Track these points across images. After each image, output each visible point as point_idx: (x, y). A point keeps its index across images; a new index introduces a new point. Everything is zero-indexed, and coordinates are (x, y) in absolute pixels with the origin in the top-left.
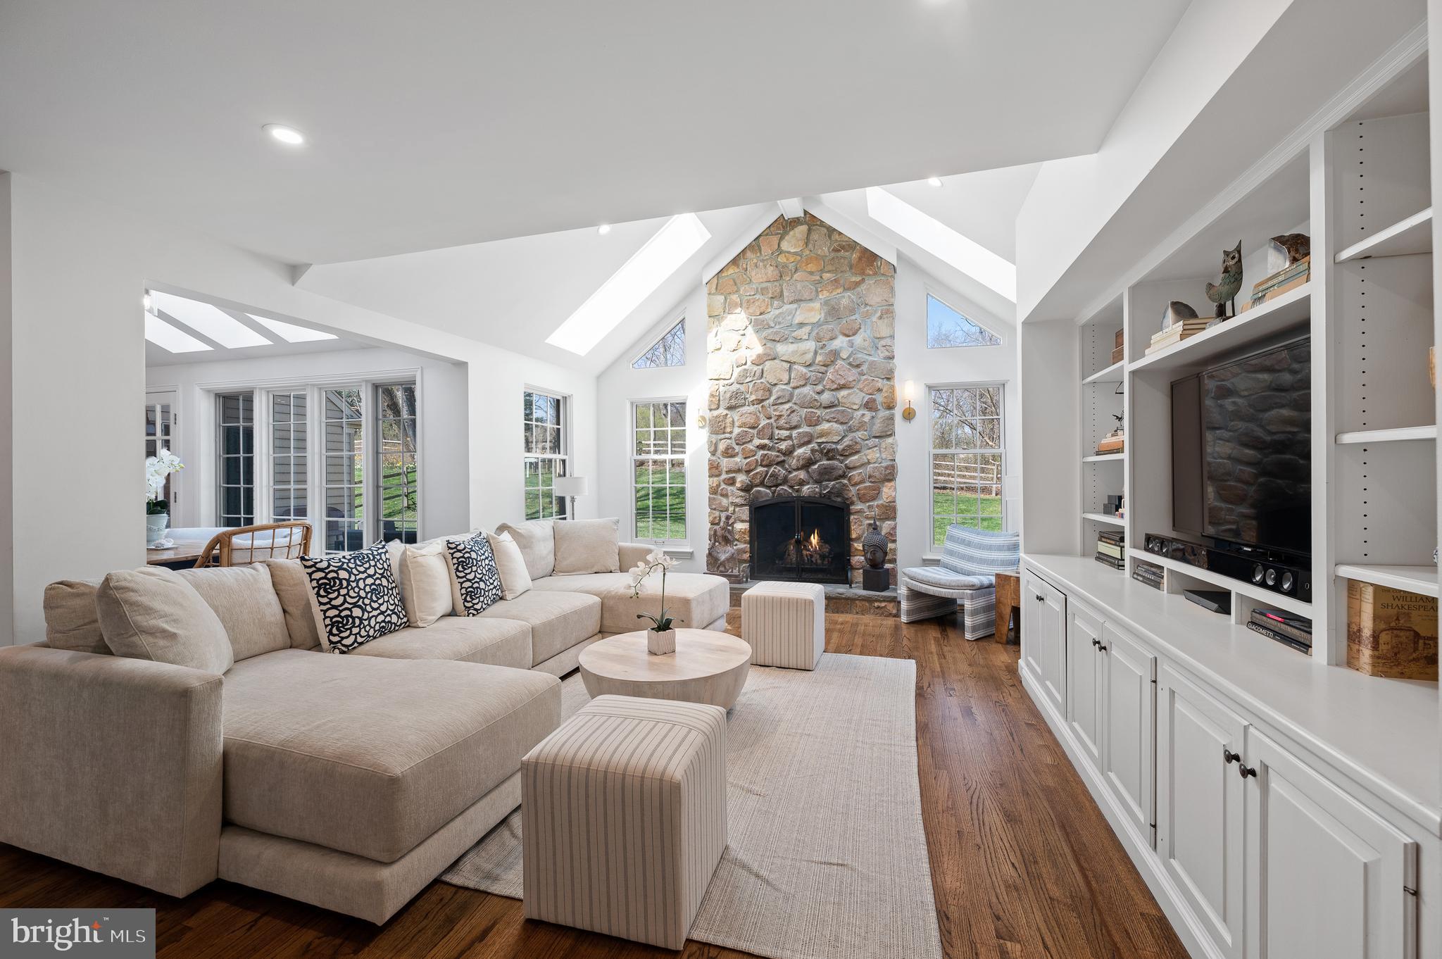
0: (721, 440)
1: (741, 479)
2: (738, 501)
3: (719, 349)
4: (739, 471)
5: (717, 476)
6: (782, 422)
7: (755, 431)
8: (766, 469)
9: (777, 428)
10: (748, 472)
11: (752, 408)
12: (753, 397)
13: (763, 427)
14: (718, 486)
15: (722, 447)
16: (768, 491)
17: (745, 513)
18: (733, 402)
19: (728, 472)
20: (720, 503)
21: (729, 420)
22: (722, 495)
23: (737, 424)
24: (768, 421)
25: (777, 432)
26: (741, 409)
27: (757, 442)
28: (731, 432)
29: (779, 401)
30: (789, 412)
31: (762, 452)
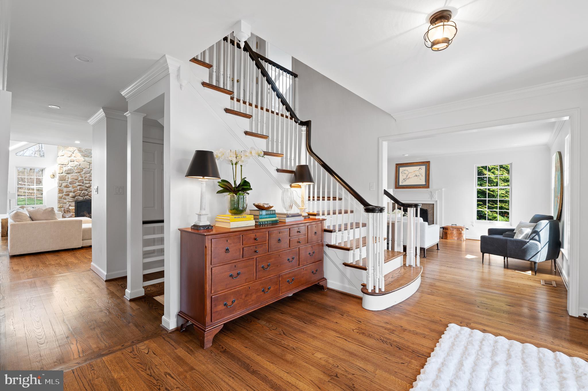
0: (63, 183)
1: (71, 194)
2: (71, 200)
3: (63, 156)
4: (71, 192)
5: (62, 193)
6: (87, 179)
7: (77, 181)
8: (81, 191)
9: (85, 180)
10: (74, 192)
11: (76, 174)
12: (77, 171)
13: (80, 180)
14: (63, 196)
15: (64, 184)
16: (82, 198)
17: (73, 204)
18: (69, 172)
19: (66, 192)
20: (63, 201)
21: (67, 177)
22: (64, 199)
23: (70, 178)
24: (82, 178)
25: (85, 181)
26: (72, 174)
27: (78, 184)
28: (68, 181)
29: (86, 173)
30: (89, 176)
31: (79, 187)
